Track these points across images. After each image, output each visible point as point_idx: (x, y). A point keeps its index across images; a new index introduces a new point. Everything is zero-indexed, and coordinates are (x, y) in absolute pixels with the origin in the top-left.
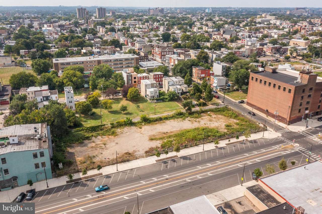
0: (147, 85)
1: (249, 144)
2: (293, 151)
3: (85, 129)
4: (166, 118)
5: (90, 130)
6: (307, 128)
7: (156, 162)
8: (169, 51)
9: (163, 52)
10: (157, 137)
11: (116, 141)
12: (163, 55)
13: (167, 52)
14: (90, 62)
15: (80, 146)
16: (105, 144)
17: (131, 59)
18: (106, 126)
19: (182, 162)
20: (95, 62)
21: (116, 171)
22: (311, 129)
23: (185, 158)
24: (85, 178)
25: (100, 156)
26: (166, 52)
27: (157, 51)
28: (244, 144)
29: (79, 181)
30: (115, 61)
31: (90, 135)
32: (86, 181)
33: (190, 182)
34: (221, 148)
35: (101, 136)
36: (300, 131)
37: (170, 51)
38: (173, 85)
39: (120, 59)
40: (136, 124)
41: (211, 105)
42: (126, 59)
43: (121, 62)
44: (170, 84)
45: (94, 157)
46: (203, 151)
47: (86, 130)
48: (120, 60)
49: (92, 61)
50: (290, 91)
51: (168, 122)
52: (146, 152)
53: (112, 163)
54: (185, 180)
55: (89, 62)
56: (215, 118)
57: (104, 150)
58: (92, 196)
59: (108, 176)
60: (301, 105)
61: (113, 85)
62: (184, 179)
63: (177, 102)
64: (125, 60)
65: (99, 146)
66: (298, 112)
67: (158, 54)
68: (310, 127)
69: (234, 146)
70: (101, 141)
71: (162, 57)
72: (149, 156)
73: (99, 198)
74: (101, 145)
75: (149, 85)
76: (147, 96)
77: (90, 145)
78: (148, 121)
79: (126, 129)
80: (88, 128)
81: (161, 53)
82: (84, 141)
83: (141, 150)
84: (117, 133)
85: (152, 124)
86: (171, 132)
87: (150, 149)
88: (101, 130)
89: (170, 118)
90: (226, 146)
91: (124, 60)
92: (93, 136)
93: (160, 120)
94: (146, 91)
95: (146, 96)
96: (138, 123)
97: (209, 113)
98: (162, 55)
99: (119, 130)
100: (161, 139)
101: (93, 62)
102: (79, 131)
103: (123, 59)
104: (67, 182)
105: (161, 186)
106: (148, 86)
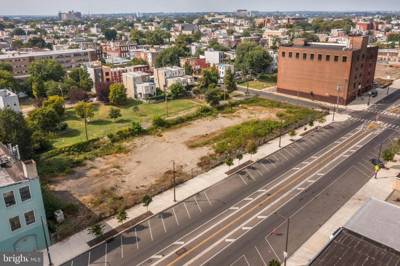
0: (136, 78)
1: (327, 131)
2: (383, 129)
3: (67, 149)
4: (190, 119)
5: (75, 151)
6: (370, 106)
7: (227, 176)
8: (130, 46)
9: (123, 47)
10: (197, 142)
11: (135, 159)
12: (123, 52)
13: (128, 47)
14: (16, 61)
15: (72, 179)
16: (118, 167)
17: (83, 54)
18: (101, 140)
19: (266, 168)
20: (24, 60)
21: (174, 203)
22: (373, 106)
23: (264, 161)
24: (123, 226)
25: (125, 186)
26: (126, 48)
27: (112, 46)
28: (321, 131)
29: (114, 236)
30: (59, 57)
31: (81, 157)
32: (127, 232)
33: (306, 191)
34: (299, 141)
35: (101, 156)
36: (365, 109)
37: (132, 46)
38: (171, 77)
39: (66, 54)
40: (149, 132)
41: (234, 98)
42: (76, 55)
43: (68, 59)
44: (168, 76)
45: (113, 189)
46: (280, 148)
47: (67, 151)
48: (66, 57)
49: (20, 58)
50: (345, 59)
51: (195, 122)
52: (200, 165)
53: (157, 192)
54: (296, 190)
55: (14, 61)
56: (253, 109)
57: (123, 175)
58: (163, 256)
59: (165, 214)
60: (356, 78)
61: (74, 87)
62: (294, 189)
63: (187, 98)
64: (74, 56)
65: (109, 171)
66: (353, 87)
67: (114, 52)
68: (371, 104)
69: (313, 136)
70: (107, 164)
71: (122, 54)
72: (210, 169)
73: (179, 255)
74: (112, 170)
75: (139, 77)
76: (139, 96)
77: (90, 173)
78: (166, 126)
79: (137, 141)
80: (71, 147)
81: (121, 49)
82: (74, 169)
83: (188, 164)
84: (127, 149)
85: (174, 129)
86: (213, 133)
87: (202, 159)
88: (95, 148)
89: (194, 117)
90: (302, 137)
91: (72, 55)
92: (86, 159)
93: (182, 122)
94: (135, 88)
95: (136, 96)
96: (152, 129)
97: (240, 105)
98: (121, 52)
99: (125, 144)
100: (207, 144)
101: (22, 60)
102: (54, 156)
103: (70, 54)
104: (90, 243)
105: (269, 206)
106: (137, 81)
